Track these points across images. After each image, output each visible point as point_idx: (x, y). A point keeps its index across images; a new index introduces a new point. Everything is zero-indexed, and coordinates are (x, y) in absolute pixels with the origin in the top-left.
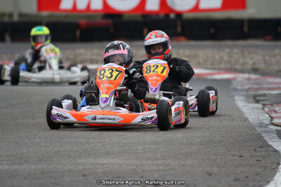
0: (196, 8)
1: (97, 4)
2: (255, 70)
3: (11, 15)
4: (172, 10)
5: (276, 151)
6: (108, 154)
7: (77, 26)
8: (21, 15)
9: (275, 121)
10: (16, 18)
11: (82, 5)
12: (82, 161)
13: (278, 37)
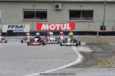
0: (66, 29)
1: (48, 29)
3: (32, 31)
4: (62, 30)
5: (78, 55)
7: (44, 33)
8: (34, 31)
9: (79, 50)
10: (33, 32)
11: (45, 29)
13: (81, 35)
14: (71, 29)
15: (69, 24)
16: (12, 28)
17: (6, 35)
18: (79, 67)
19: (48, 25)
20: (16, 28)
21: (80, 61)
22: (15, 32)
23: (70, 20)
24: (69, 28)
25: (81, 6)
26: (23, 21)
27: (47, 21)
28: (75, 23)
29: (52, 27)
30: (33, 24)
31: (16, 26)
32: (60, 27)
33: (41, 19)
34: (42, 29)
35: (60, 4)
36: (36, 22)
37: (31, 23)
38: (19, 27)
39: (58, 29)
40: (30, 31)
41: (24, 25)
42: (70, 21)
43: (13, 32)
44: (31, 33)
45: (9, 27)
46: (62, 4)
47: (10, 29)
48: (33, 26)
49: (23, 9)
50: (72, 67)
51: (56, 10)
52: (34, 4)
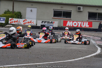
0: (85, 27)
1: (71, 25)
2: (93, 36)
3: (59, 26)
4: (82, 27)
6: (74, 47)
8: (61, 26)
9: (97, 43)
10: (60, 27)
11: (69, 25)
12: (70, 47)
13: (96, 31)
14: (89, 27)
15: (88, 23)
16: (45, 23)
17: (40, 28)
18: (100, 57)
19: (72, 22)
20: (47, 23)
21: (100, 53)
22: (47, 26)
23: (88, 19)
24: (87, 26)
25: (97, 10)
26: (53, 18)
27: (71, 19)
28: (93, 22)
29: (75, 24)
30: (60, 21)
31: (48, 22)
32: (81, 24)
33: (66, 18)
34: (67, 25)
35: (82, 7)
36: (63, 20)
37: (59, 20)
38: (50, 22)
39: (79, 26)
40: (58, 26)
41: (53, 22)
42: (88, 21)
43: (45, 26)
44: (59, 27)
45: (42, 22)
46: (83, 7)
47: (43, 24)
48: (60, 23)
49: (53, 9)
50: (95, 57)
51: (78, 11)
52: (62, 6)
